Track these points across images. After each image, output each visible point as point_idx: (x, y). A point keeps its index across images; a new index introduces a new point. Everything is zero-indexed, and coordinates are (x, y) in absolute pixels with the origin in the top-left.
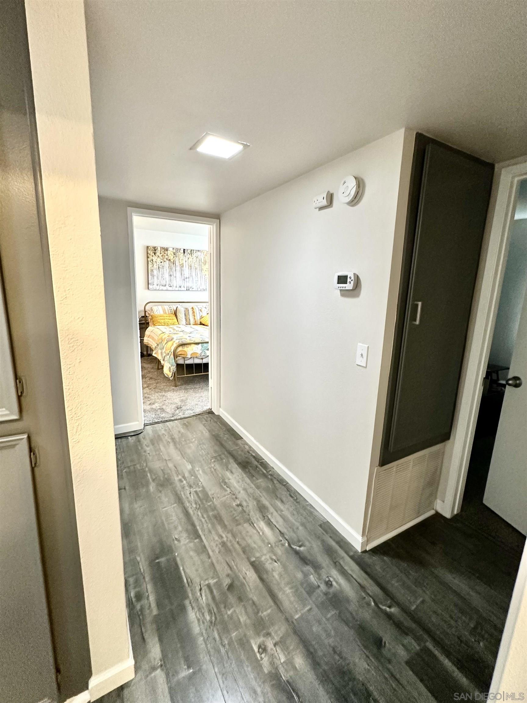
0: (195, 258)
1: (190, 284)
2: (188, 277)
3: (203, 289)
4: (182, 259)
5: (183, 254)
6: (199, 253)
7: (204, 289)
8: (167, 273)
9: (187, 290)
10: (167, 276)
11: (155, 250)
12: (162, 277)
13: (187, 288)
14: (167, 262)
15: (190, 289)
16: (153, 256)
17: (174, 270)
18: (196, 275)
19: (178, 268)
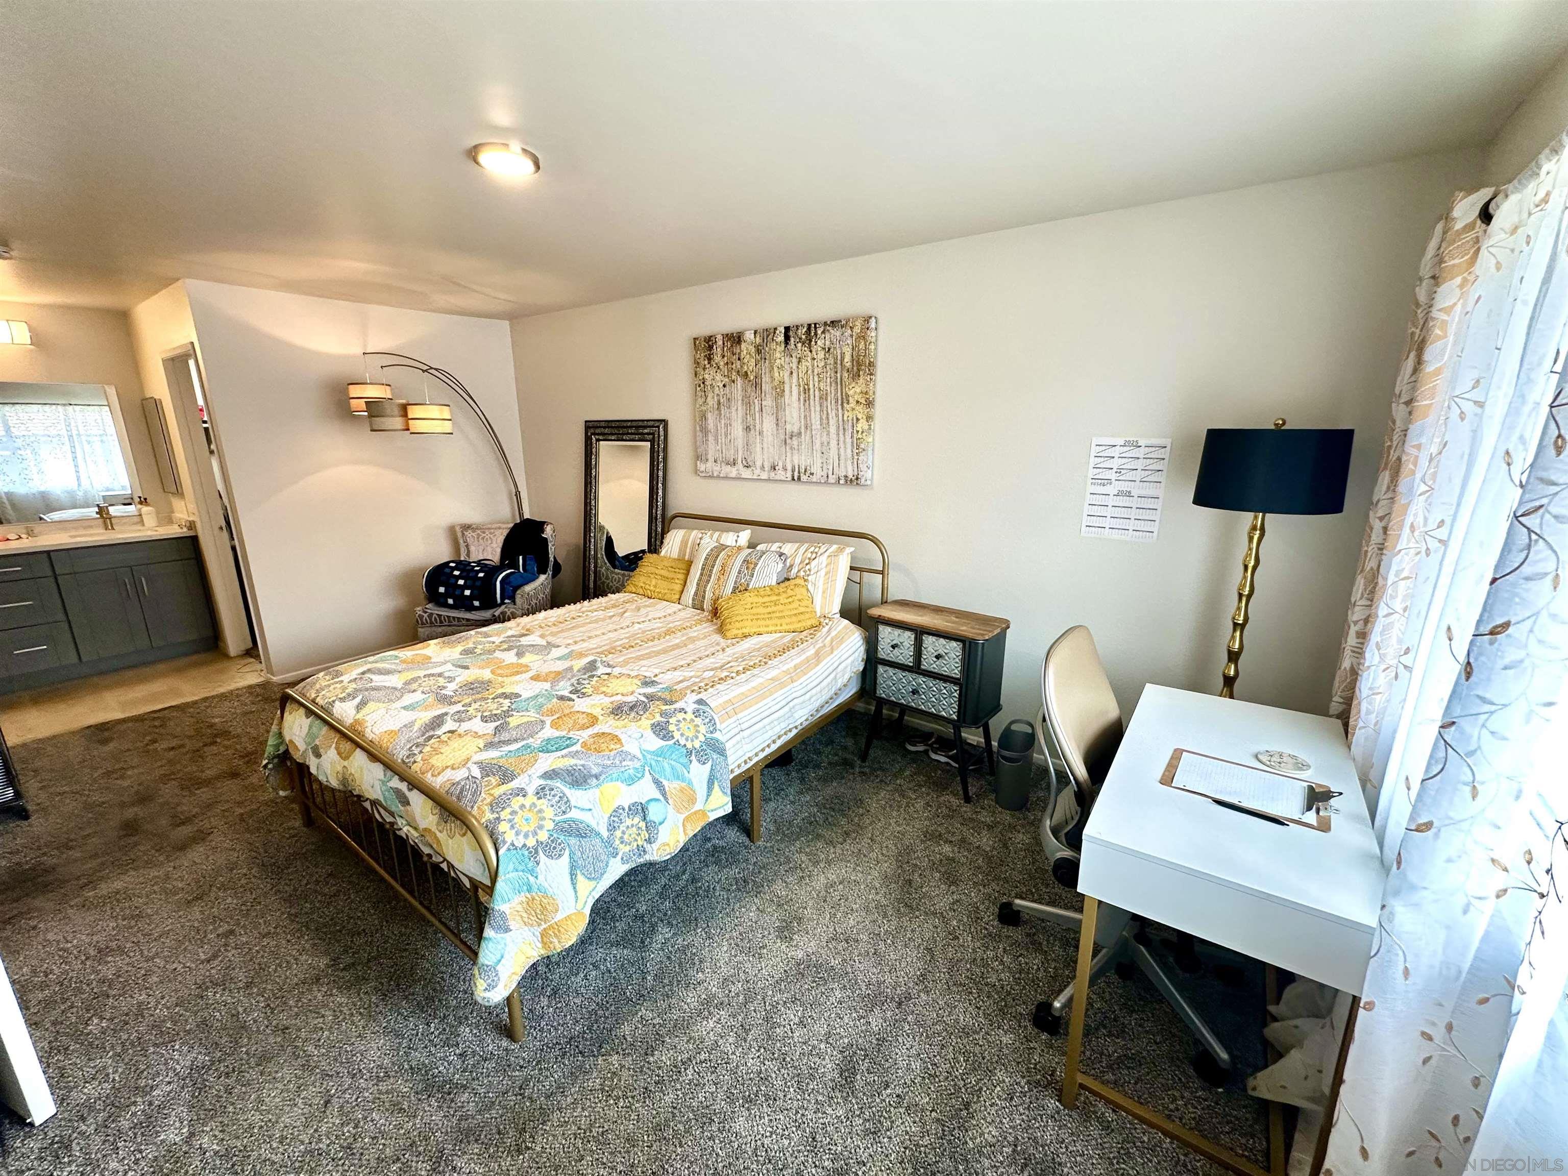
0: (821, 355)
1: (801, 459)
2: (796, 430)
3: (846, 477)
4: (781, 368)
5: (783, 346)
6: (836, 333)
7: (851, 476)
8: (740, 421)
9: (793, 479)
10: (738, 430)
11: (710, 348)
12: (726, 436)
13: (793, 471)
14: (739, 381)
15: (804, 478)
16: (704, 369)
17: (757, 409)
18: (825, 424)
19: (768, 402)
